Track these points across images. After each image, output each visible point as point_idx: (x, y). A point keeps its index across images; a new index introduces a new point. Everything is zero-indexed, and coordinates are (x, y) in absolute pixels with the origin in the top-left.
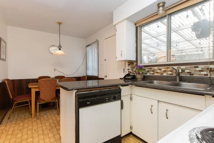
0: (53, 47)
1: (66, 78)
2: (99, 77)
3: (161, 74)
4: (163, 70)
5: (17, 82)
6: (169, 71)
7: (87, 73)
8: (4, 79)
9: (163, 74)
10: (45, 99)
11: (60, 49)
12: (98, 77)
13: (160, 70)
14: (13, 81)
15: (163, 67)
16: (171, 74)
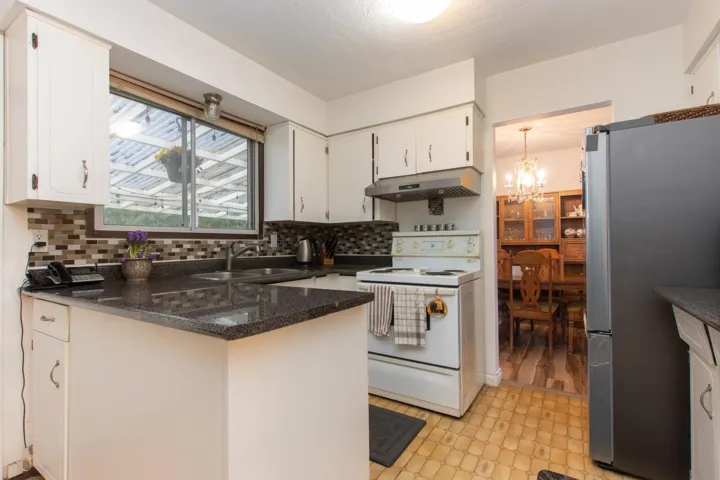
3: (182, 258)
4: (187, 246)
6: (198, 250)
9: (186, 258)
13: (179, 246)
15: (187, 240)
16: (203, 257)
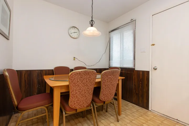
0: (73, 28)
1: (88, 69)
2: (136, 69)
5: (25, 75)
7: (110, 65)
8: (4, 70)
10: (77, 107)
11: (92, 26)
12: (134, 69)
14: (20, 73)
